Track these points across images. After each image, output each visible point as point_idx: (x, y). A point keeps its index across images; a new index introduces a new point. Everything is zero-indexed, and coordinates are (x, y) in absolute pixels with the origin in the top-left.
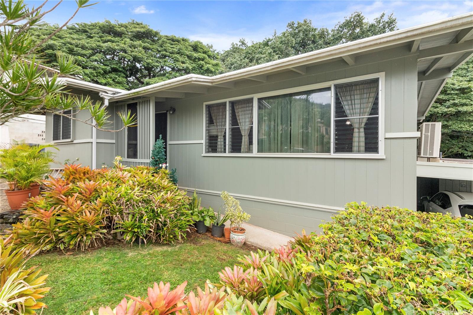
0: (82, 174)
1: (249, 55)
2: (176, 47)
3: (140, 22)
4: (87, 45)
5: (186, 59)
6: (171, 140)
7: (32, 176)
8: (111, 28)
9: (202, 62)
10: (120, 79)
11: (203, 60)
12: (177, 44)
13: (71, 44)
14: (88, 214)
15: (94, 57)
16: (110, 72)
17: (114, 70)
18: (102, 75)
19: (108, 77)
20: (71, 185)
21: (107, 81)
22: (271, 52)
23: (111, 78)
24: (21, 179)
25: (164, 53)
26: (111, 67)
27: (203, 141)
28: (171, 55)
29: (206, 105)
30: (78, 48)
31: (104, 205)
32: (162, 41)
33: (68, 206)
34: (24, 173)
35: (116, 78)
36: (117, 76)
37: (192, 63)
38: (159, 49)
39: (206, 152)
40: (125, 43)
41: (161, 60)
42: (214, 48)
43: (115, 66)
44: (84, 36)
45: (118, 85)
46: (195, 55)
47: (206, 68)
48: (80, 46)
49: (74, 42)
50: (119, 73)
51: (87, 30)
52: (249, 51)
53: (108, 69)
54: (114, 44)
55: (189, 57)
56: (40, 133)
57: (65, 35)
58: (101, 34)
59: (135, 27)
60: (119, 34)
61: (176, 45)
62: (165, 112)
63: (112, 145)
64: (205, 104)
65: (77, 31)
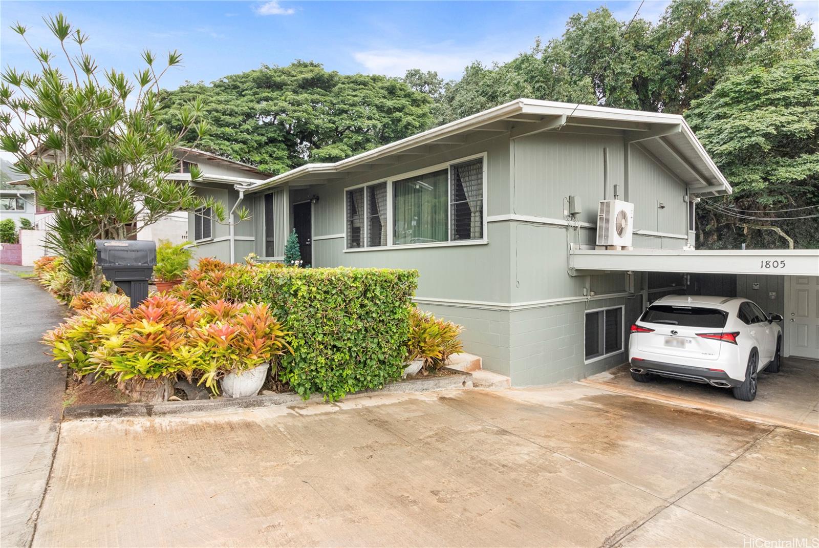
0: (213, 266)
1: (488, 88)
2: (361, 93)
3: (308, 61)
4: (236, 109)
5: (375, 111)
6: (315, 235)
7: (175, 270)
8: (268, 78)
9: (398, 114)
10: (280, 153)
11: (400, 110)
12: (362, 88)
13: (217, 111)
14: (215, 295)
15: (245, 126)
16: (266, 144)
17: (272, 141)
18: (256, 149)
19: (264, 151)
20: (204, 274)
21: (262, 157)
22: (519, 82)
23: (267, 153)
24: (168, 272)
25: (342, 106)
26: (267, 136)
27: (344, 235)
28: (351, 108)
29: (347, 192)
30: (225, 117)
31: (226, 289)
32: (339, 88)
33: (200, 288)
34: (169, 267)
35: (275, 152)
36: (275, 149)
37: (384, 117)
38: (335, 102)
39: (347, 248)
40: (287, 97)
41: (336, 119)
42: (439, 77)
43: (273, 135)
44: (234, 95)
45: (276, 162)
46: (389, 103)
47: (405, 123)
48: (228, 112)
49: (220, 107)
50: (279, 145)
51: (239, 84)
52: (488, 82)
53: (263, 140)
54: (271, 103)
55: (380, 108)
56: (184, 234)
57: (211, 99)
58: (255, 90)
59: (301, 72)
60: (279, 86)
61: (361, 91)
62: (309, 201)
63: (252, 243)
64: (346, 189)
65: (226, 89)
